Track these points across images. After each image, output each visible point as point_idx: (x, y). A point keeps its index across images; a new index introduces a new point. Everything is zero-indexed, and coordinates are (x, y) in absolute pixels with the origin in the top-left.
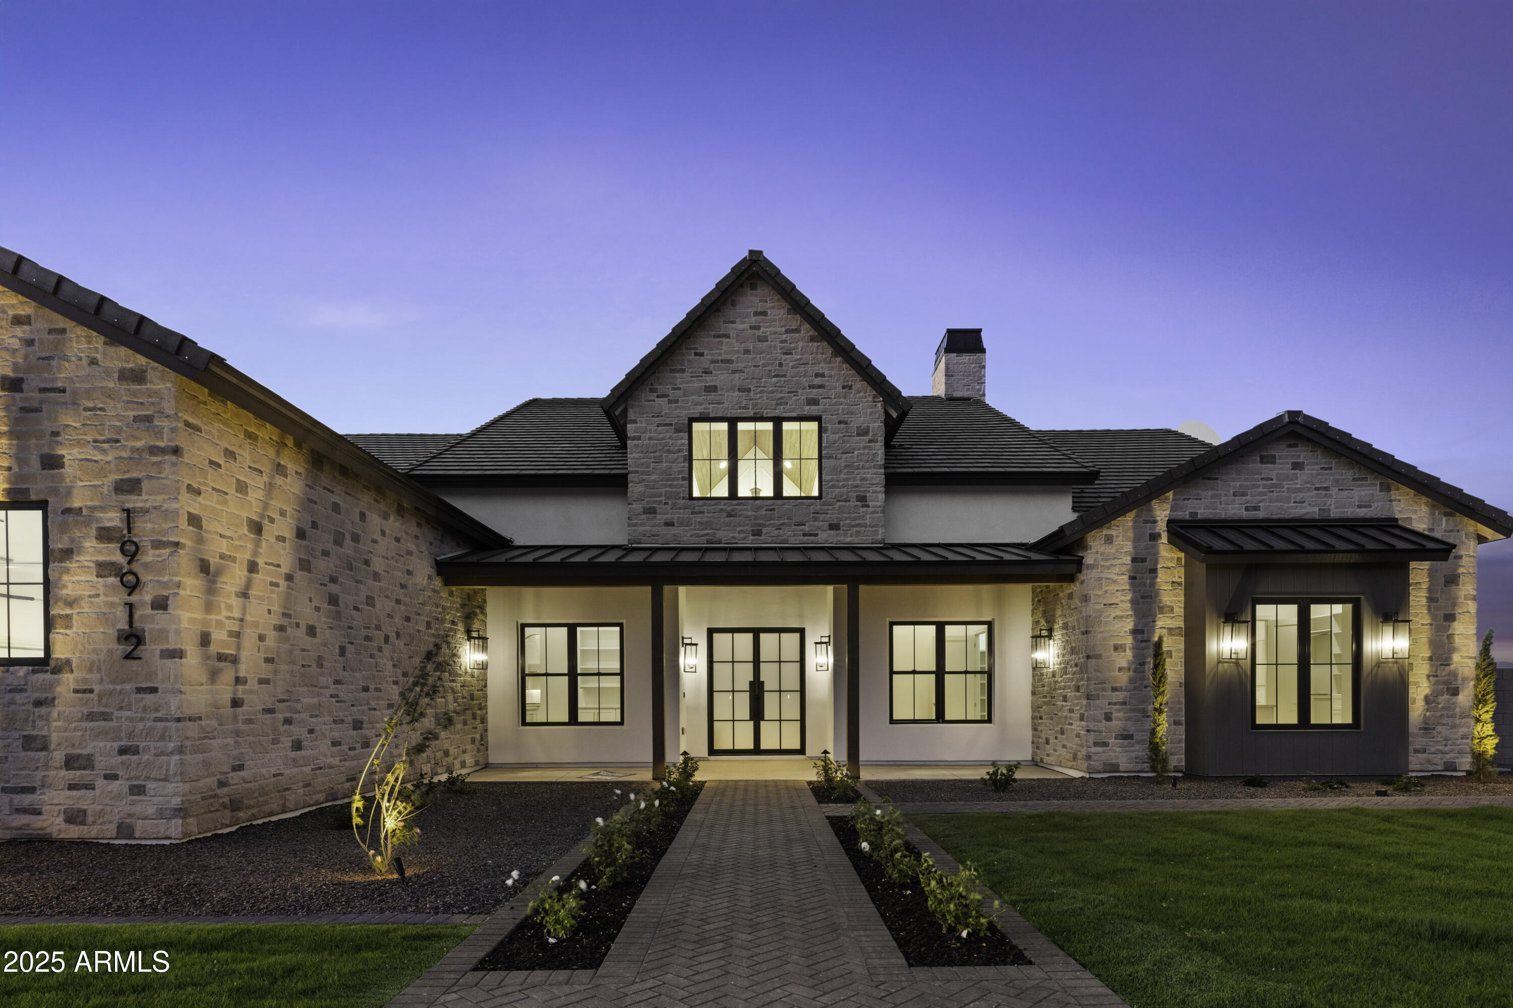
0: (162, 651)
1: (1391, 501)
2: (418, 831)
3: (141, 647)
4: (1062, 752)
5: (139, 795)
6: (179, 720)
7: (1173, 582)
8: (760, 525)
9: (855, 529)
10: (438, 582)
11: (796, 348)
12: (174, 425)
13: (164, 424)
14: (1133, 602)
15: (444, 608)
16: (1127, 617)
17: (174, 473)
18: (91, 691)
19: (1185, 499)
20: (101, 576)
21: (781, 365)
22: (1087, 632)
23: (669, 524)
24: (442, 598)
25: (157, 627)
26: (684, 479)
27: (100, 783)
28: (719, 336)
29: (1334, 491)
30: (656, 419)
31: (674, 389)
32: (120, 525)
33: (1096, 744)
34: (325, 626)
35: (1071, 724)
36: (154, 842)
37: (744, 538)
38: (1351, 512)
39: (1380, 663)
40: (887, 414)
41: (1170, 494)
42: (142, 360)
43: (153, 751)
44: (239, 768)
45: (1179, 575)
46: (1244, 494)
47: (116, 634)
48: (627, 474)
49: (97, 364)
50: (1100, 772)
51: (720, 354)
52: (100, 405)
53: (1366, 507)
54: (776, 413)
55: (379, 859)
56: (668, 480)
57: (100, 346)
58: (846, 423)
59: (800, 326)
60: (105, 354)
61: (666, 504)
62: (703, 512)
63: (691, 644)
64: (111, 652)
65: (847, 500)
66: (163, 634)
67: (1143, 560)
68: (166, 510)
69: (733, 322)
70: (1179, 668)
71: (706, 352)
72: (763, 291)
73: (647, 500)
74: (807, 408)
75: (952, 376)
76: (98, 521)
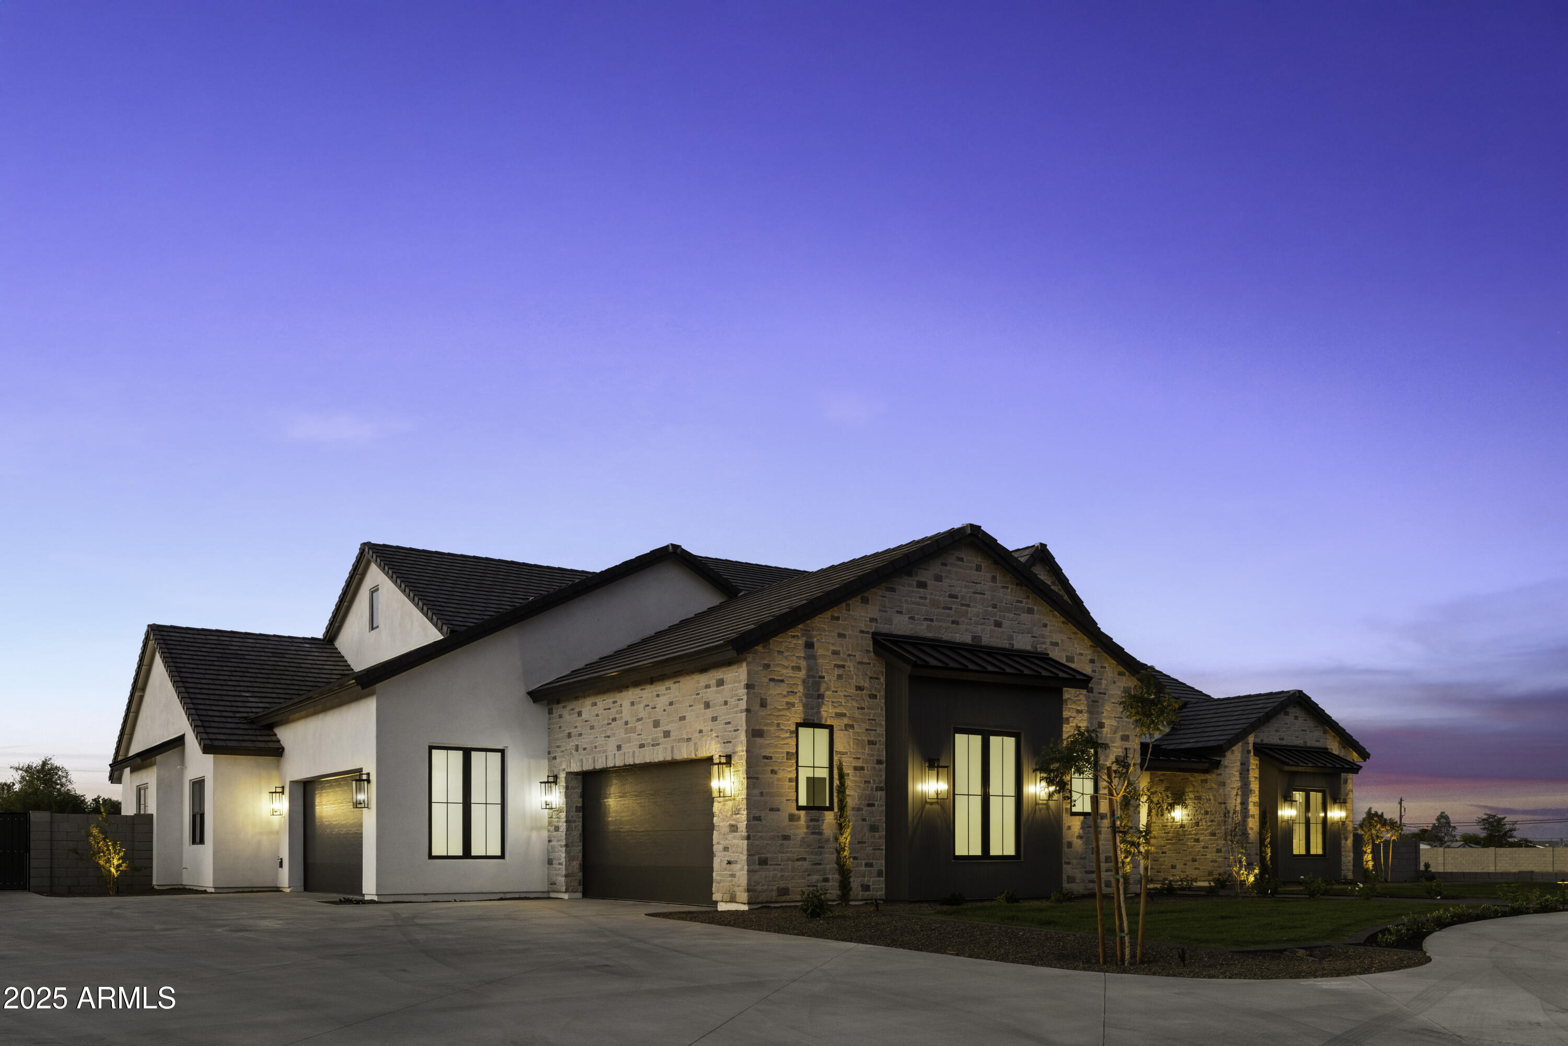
7: (1255, 777)
14: (1240, 787)
16: (1239, 795)
19: (1259, 734)
29: (1308, 732)
32: (1122, 755)
38: (1313, 743)
39: (1331, 824)
41: (1253, 732)
45: (1257, 773)
46: (1279, 732)
53: (1318, 741)
67: (1244, 765)
70: (1257, 824)
76: (1115, 752)
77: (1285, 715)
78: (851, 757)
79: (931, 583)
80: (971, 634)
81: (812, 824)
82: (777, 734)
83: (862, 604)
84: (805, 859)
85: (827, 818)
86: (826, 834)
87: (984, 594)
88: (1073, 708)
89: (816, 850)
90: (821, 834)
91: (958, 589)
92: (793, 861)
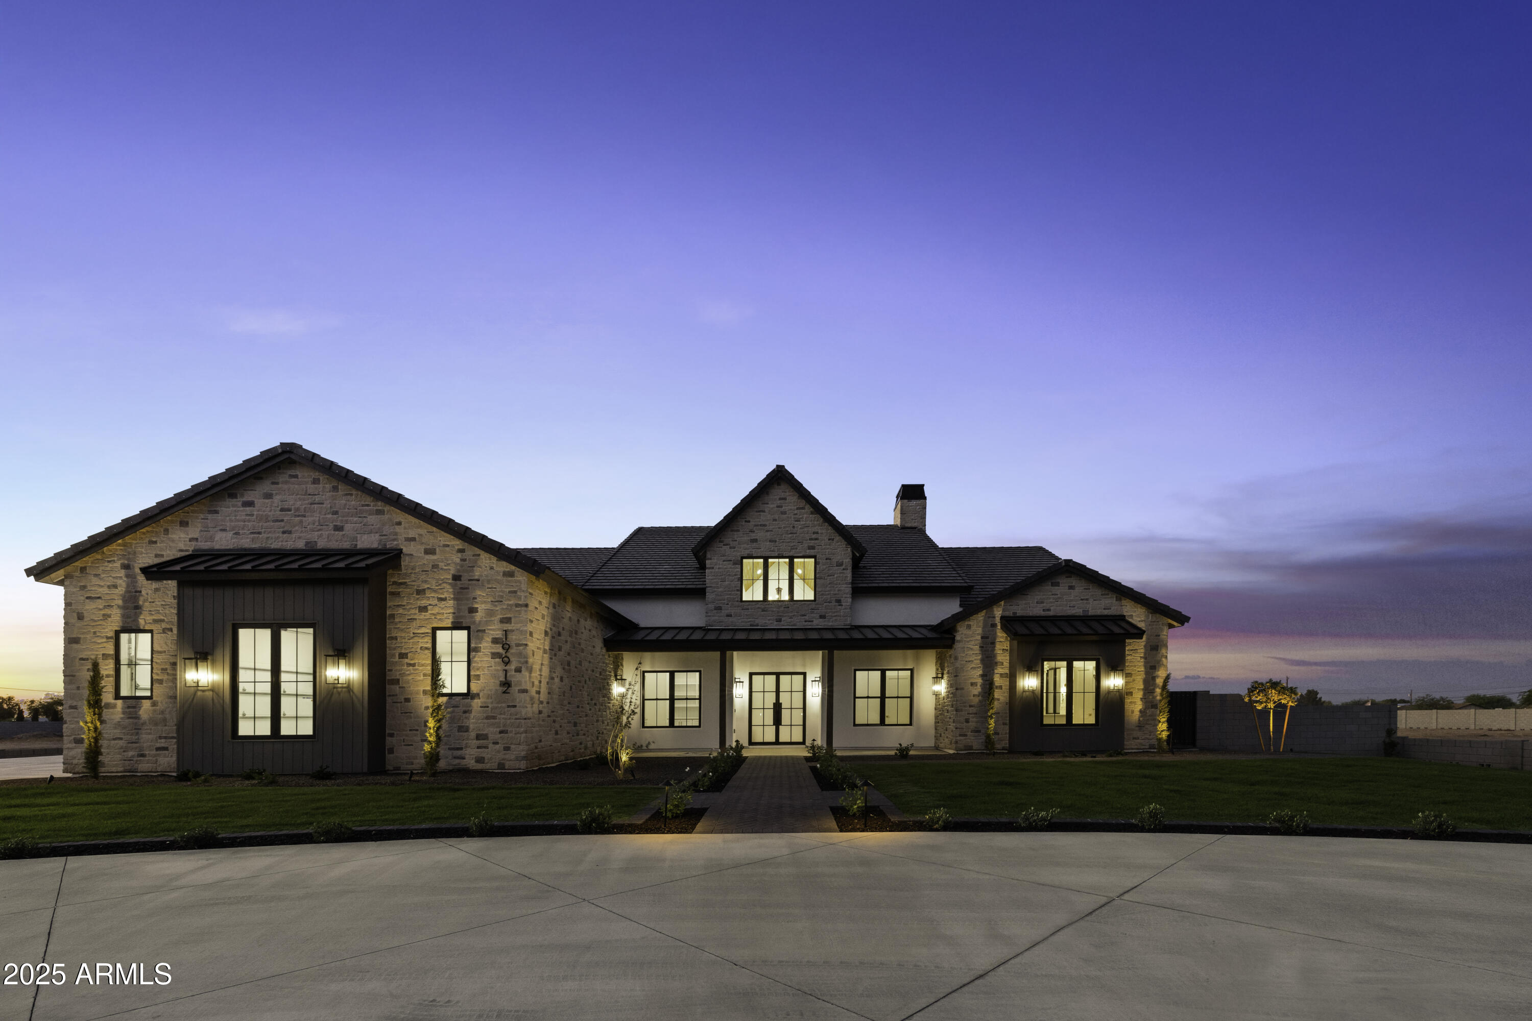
0: (519, 690)
1: (1122, 606)
2: (634, 761)
3: (509, 688)
4: (946, 740)
5: (508, 751)
6: (525, 719)
7: (1003, 649)
8: (780, 616)
9: (834, 618)
10: (604, 650)
11: (802, 518)
12: (526, 595)
13: (521, 594)
14: (982, 660)
15: (606, 664)
16: (978, 668)
17: (526, 615)
18: (488, 707)
19: (1010, 605)
20: (494, 658)
21: (794, 527)
22: (956, 676)
23: (729, 616)
24: (606, 659)
25: (518, 679)
26: (738, 590)
27: (491, 745)
28: (759, 511)
29: (1091, 601)
30: (722, 557)
31: (733, 541)
32: (502, 637)
33: (960, 735)
34: (566, 676)
35: (950, 725)
36: (513, 771)
37: (771, 624)
38: (1099, 612)
39: (1109, 692)
40: (853, 554)
41: (1002, 603)
42: (513, 568)
43: (514, 733)
44: (540, 741)
45: (1007, 645)
46: (1042, 603)
47: (499, 683)
48: (706, 588)
49: (493, 569)
50: (962, 750)
51: (760, 521)
52: (495, 587)
53: (1108, 609)
54: (791, 554)
55: (620, 772)
56: (729, 591)
57: (495, 562)
58: (830, 559)
59: (805, 505)
60: (497, 565)
61: (727, 604)
62: (748, 609)
63: (740, 682)
64: (496, 690)
65: (830, 602)
66: (519, 683)
67: (987, 638)
68: (522, 631)
69: (767, 504)
70: (1006, 694)
71: (751, 520)
72: (784, 486)
73: (717, 602)
74: (808, 551)
75: (905, 514)
76: (492, 635)
77: (1052, 586)
78: (168, 655)
79: (259, 502)
80: (305, 541)
81: (128, 710)
82: (93, 640)
83: (182, 528)
84: (121, 739)
85: (144, 705)
86: (143, 719)
87: (322, 504)
88: (434, 597)
89: (133, 731)
90: (138, 718)
91: (291, 503)
92: (109, 740)
